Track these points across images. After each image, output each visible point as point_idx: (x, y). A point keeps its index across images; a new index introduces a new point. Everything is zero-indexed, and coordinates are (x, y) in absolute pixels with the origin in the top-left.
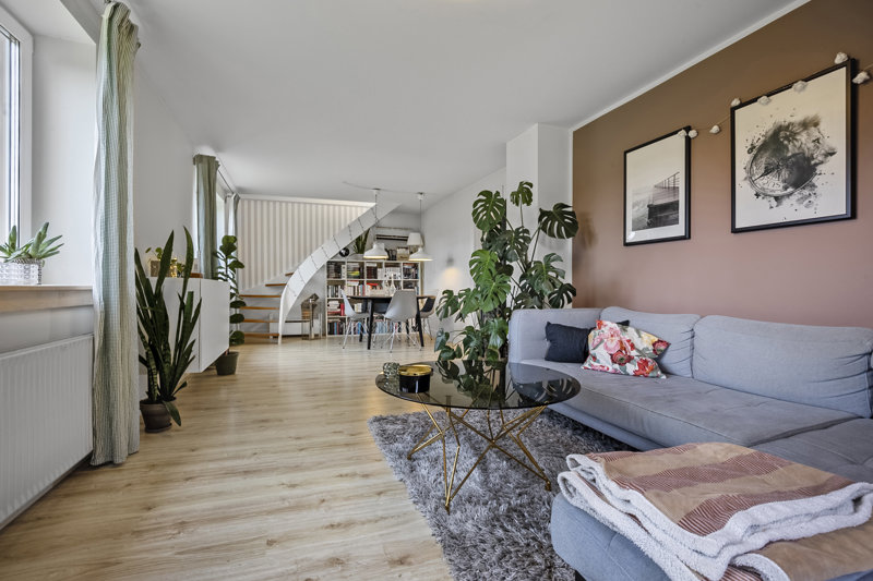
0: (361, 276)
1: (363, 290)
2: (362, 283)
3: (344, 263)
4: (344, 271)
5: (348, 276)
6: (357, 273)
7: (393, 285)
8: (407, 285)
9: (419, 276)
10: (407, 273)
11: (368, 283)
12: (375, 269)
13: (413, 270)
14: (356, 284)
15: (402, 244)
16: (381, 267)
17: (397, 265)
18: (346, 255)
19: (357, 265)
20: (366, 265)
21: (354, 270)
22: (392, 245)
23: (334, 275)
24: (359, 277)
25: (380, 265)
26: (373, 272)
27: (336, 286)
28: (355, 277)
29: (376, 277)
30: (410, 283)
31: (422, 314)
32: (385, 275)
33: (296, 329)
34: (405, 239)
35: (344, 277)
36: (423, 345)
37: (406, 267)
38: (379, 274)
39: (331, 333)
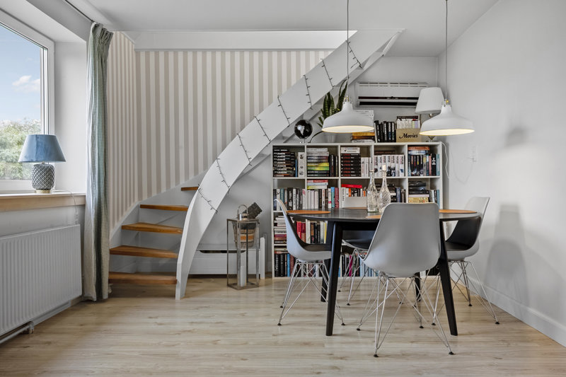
0: (332, 171)
1: (336, 196)
2: (332, 184)
3: (302, 148)
4: (302, 163)
5: (310, 173)
6: (325, 166)
7: (385, 188)
8: (416, 187)
9: (440, 168)
10: (416, 165)
11: (345, 184)
12: (357, 159)
13: (427, 159)
14: (323, 186)
15: (407, 111)
16: (368, 155)
17: (397, 150)
18: (307, 133)
19: (325, 152)
20: (342, 151)
21: (320, 160)
22: (387, 114)
23: (284, 170)
24: (328, 174)
25: (365, 151)
26: (352, 164)
27: (290, 190)
28: (321, 173)
29: (359, 174)
30: (422, 183)
31: (451, 254)
32: (375, 167)
33: (217, 264)
34: (412, 102)
35: (303, 175)
36: (454, 331)
37: (415, 152)
38: (364, 167)
39: (281, 272)
